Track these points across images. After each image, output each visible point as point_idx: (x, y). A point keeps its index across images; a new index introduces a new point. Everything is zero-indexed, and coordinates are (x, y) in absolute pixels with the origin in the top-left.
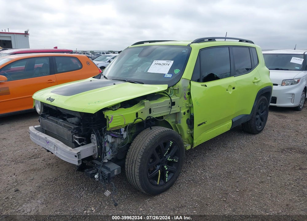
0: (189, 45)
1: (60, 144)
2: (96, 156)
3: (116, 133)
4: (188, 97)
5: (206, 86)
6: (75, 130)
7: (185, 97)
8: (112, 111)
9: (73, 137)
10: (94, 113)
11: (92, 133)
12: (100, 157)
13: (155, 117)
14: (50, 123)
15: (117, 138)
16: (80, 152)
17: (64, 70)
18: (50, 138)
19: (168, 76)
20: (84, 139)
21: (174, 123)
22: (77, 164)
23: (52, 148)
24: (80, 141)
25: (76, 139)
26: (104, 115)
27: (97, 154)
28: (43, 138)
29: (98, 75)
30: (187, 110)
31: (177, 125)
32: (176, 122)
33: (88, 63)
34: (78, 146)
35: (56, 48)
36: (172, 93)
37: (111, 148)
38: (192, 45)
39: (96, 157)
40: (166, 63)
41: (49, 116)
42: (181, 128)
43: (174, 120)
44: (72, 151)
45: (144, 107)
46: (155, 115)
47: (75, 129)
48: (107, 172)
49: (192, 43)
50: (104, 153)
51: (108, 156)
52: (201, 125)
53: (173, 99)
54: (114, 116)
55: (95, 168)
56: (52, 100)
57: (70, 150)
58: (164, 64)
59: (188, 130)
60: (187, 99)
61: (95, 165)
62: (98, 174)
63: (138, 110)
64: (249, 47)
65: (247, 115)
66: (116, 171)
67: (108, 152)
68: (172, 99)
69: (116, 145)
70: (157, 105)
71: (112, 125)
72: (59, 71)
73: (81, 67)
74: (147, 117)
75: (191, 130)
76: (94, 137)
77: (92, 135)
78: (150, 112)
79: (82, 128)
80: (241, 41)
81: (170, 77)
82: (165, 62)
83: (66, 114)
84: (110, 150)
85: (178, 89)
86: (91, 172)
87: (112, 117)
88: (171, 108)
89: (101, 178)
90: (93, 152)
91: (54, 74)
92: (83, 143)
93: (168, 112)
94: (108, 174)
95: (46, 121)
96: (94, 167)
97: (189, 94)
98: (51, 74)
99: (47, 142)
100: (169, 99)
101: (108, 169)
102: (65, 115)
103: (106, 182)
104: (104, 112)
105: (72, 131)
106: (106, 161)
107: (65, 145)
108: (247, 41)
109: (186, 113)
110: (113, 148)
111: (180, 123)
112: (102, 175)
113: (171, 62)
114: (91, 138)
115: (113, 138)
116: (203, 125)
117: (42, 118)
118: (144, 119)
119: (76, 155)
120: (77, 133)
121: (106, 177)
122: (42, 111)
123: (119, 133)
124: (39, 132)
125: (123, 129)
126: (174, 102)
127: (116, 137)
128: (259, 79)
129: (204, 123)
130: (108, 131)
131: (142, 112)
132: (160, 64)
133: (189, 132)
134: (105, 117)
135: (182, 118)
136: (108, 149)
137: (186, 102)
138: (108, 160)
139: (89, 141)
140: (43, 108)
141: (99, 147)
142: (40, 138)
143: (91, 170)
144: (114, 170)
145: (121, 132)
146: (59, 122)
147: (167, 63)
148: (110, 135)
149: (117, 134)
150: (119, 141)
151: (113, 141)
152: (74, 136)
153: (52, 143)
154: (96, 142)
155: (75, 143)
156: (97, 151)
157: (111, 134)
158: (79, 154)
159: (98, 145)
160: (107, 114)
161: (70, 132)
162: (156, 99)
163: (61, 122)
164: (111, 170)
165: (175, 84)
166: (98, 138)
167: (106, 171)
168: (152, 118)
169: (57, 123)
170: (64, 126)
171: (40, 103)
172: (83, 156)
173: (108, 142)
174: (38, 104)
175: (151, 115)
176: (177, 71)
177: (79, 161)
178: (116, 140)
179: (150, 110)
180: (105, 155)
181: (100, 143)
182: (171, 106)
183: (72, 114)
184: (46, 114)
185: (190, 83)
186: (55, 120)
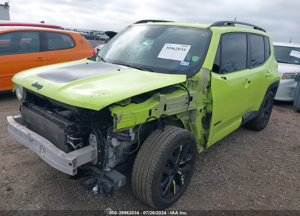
0: (208, 29)
1: (48, 144)
2: (96, 163)
3: (123, 134)
4: (207, 91)
5: (225, 78)
6: (70, 129)
7: (203, 92)
8: (120, 107)
9: (66, 137)
10: (98, 110)
11: (92, 133)
12: (100, 163)
13: (169, 114)
14: (35, 114)
15: (124, 142)
16: (76, 159)
17: (53, 48)
18: (35, 136)
19: (184, 64)
20: (79, 140)
21: (187, 121)
22: (71, 174)
23: (37, 148)
24: (75, 143)
25: (71, 140)
26: (111, 112)
27: (97, 159)
28: (25, 134)
29: (93, 57)
30: (204, 106)
31: (191, 124)
32: (190, 121)
33: (82, 42)
34: (72, 149)
35: (43, 22)
36: (190, 86)
37: (115, 153)
38: (213, 28)
39: (94, 162)
40: (181, 48)
41: (33, 106)
42: (194, 127)
43: (188, 118)
44: (64, 156)
45: (159, 103)
46: (170, 112)
47: (69, 127)
48: (110, 186)
49: (212, 26)
50: (106, 160)
51: (111, 163)
52: (217, 125)
53: (192, 94)
54: (124, 114)
55: (93, 177)
56: (39, 87)
57: (63, 155)
58: (179, 49)
59: (203, 130)
60: (205, 94)
61: (94, 173)
62: (97, 186)
63: (152, 106)
64: (264, 36)
65: (255, 112)
66: (120, 182)
67: (111, 158)
68: (190, 93)
69: (121, 149)
70: (173, 100)
71: (120, 126)
72: (49, 48)
73: (74, 46)
74: (162, 116)
75: (205, 130)
76: (93, 138)
77: (91, 135)
78: (165, 110)
79: (78, 126)
80: (255, 28)
81: (187, 65)
82: (179, 46)
83: (57, 106)
84: (113, 156)
85: (197, 81)
86: (88, 182)
87: (122, 115)
88: (189, 104)
89: (101, 191)
90: (92, 157)
91: (45, 51)
92: (79, 145)
93: (185, 108)
94: (111, 188)
95: (29, 112)
96: (92, 175)
97: (209, 87)
98: (41, 50)
99: (31, 140)
100: (187, 93)
101: (111, 181)
102: (55, 107)
103: (108, 197)
104: (110, 109)
105: (65, 130)
106: (109, 170)
107: (55, 147)
108: (260, 29)
109: (203, 110)
110: (118, 154)
111: (195, 122)
112: (103, 188)
113: (187, 47)
114: (90, 139)
115: (119, 142)
116: (219, 124)
117: (24, 107)
118: (158, 117)
119: (71, 163)
120: (72, 132)
121: (108, 191)
122: (25, 98)
123: (126, 135)
124: (19, 125)
125: (131, 130)
126: (192, 97)
127: (122, 141)
128: (271, 73)
129: (220, 122)
130: (114, 133)
131: (156, 110)
132: (174, 49)
133: (203, 133)
134: (112, 115)
135: (198, 115)
136: (111, 154)
137: (204, 97)
138: (110, 168)
139: (86, 143)
140: (25, 94)
141: (99, 151)
142: (21, 134)
143: (88, 179)
144: (119, 181)
145: (129, 134)
146: (47, 114)
147: (183, 47)
148: (115, 137)
149: (123, 136)
150: (125, 145)
151: (118, 144)
152: (68, 136)
153: (38, 143)
154: (96, 144)
155: (69, 145)
156: (97, 156)
157: (117, 137)
158: (75, 161)
159: (98, 149)
160: (115, 111)
161: (62, 131)
162: (171, 93)
163: (49, 115)
164: (115, 182)
165: (194, 75)
166: (99, 140)
167: (108, 183)
168: (166, 116)
169: (44, 115)
170: (54, 121)
171: (22, 88)
172: (79, 164)
173: (112, 146)
174: (19, 89)
175: (165, 113)
176: (196, 59)
177: (74, 171)
178: (122, 143)
179: (165, 106)
180: (107, 162)
181: (101, 147)
182: (189, 102)
183: (67, 107)
184: (29, 102)
185: (210, 74)
186: (41, 111)
